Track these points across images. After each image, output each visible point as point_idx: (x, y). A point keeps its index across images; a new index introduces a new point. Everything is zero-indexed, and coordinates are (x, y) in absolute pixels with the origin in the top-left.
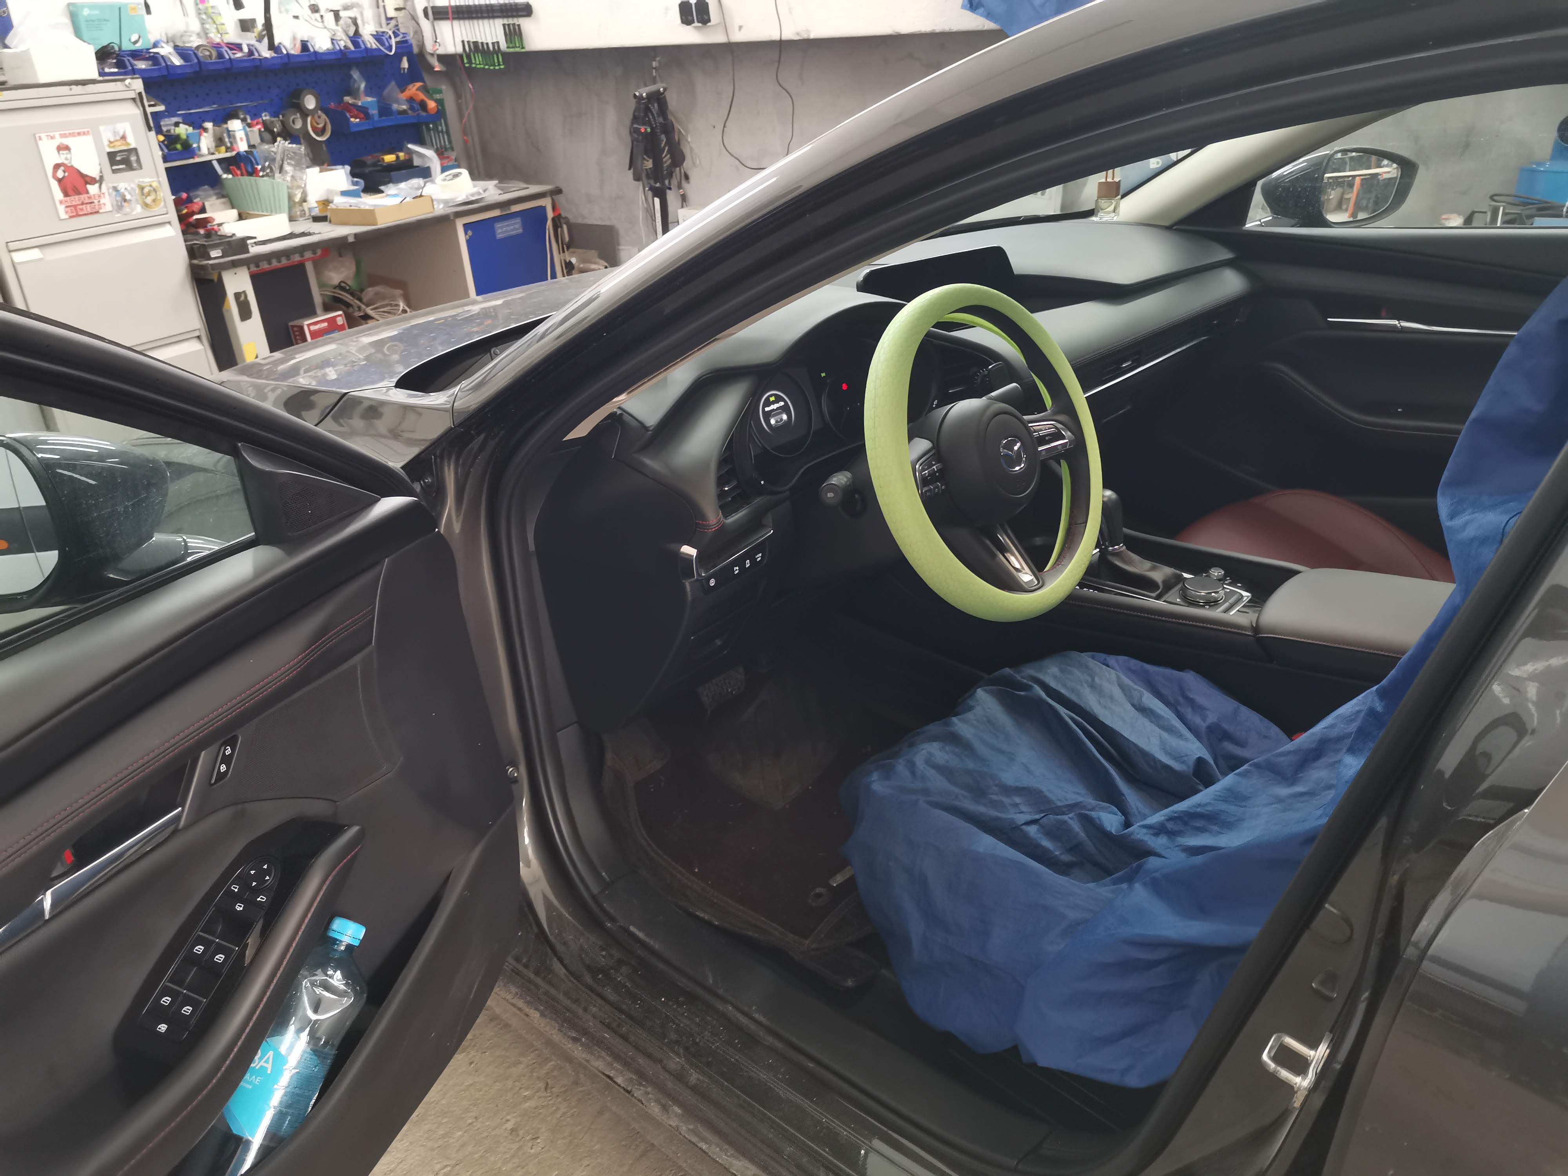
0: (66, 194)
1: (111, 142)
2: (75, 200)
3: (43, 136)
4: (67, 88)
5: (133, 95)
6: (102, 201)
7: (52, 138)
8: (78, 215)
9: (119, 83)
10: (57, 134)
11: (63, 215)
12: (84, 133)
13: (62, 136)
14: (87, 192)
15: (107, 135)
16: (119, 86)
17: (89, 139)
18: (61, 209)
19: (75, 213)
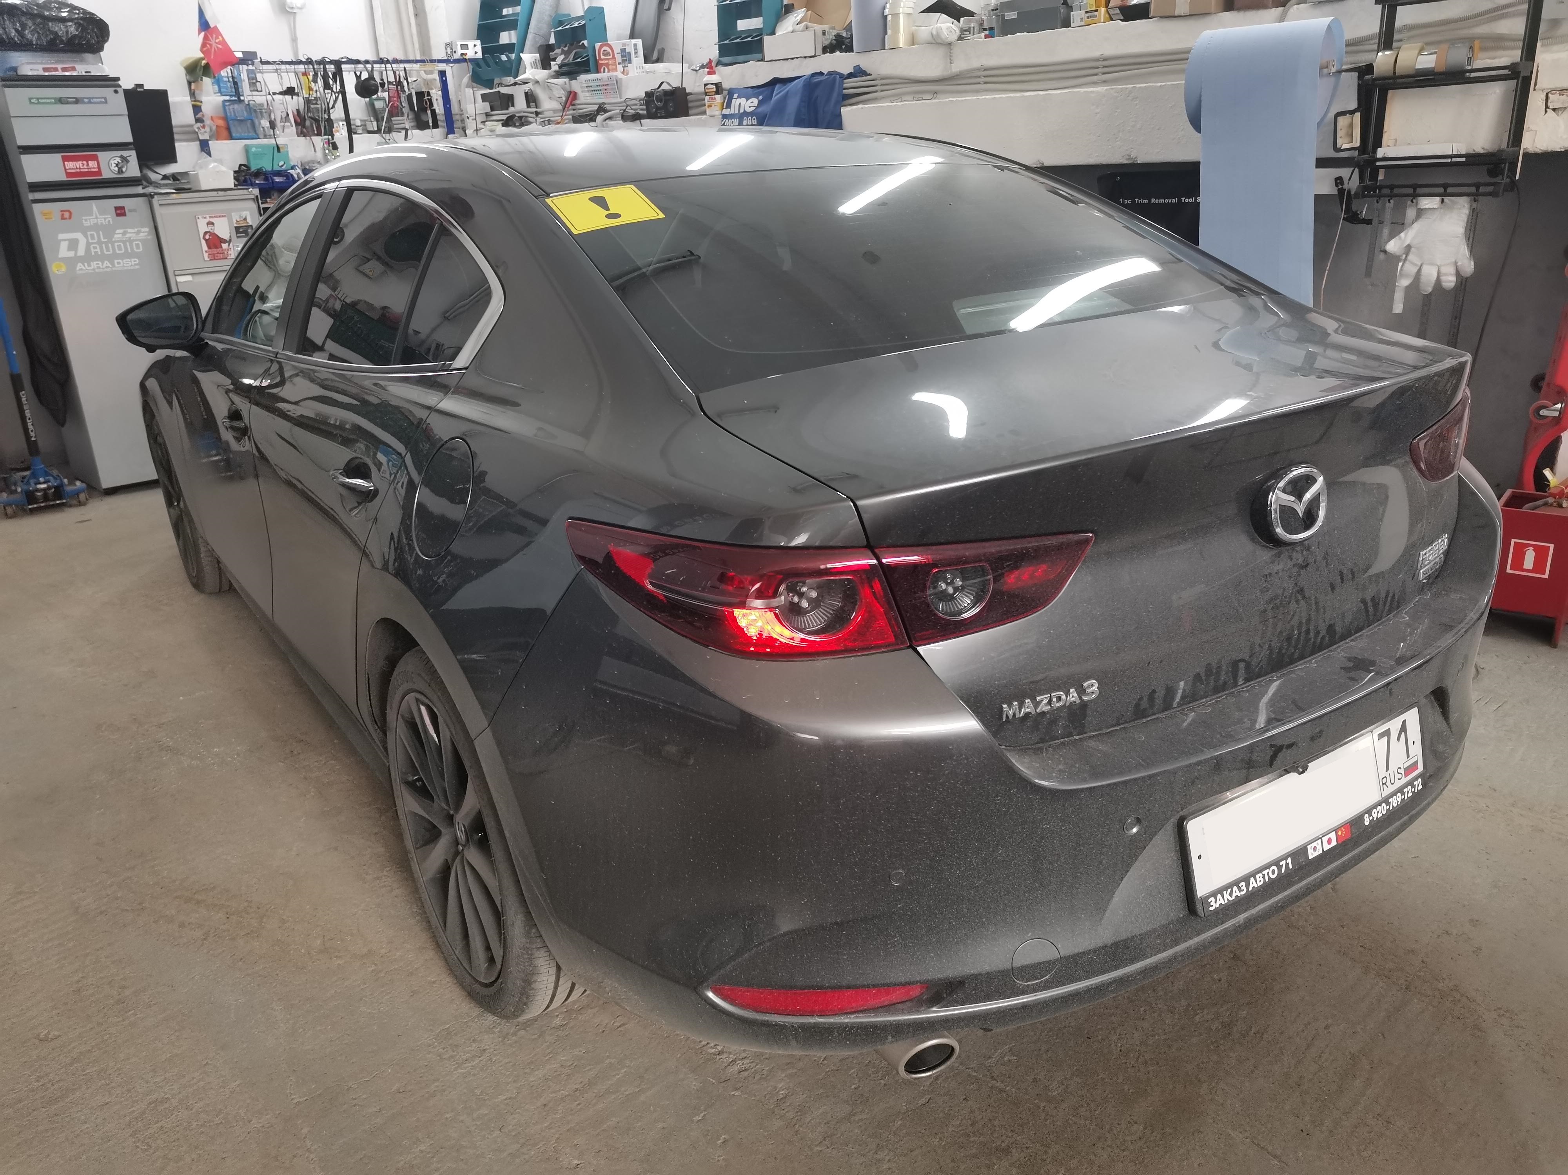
0: (209, 247)
1: (237, 221)
2: (215, 251)
3: (200, 217)
4: (216, 192)
5: (253, 197)
6: (229, 253)
7: (205, 218)
8: (215, 259)
9: (245, 191)
10: (208, 216)
11: (207, 259)
12: (223, 216)
13: (210, 217)
14: (221, 247)
15: (235, 217)
16: (245, 192)
17: (225, 219)
18: (206, 255)
19: (213, 258)
